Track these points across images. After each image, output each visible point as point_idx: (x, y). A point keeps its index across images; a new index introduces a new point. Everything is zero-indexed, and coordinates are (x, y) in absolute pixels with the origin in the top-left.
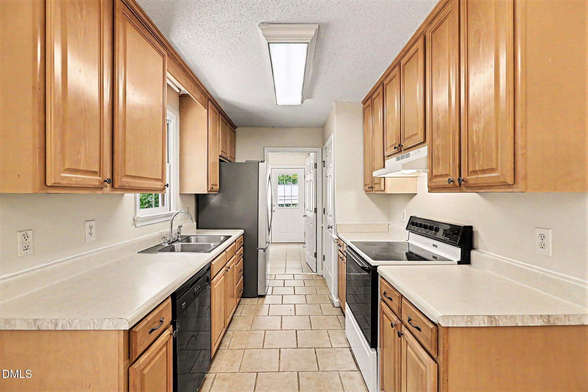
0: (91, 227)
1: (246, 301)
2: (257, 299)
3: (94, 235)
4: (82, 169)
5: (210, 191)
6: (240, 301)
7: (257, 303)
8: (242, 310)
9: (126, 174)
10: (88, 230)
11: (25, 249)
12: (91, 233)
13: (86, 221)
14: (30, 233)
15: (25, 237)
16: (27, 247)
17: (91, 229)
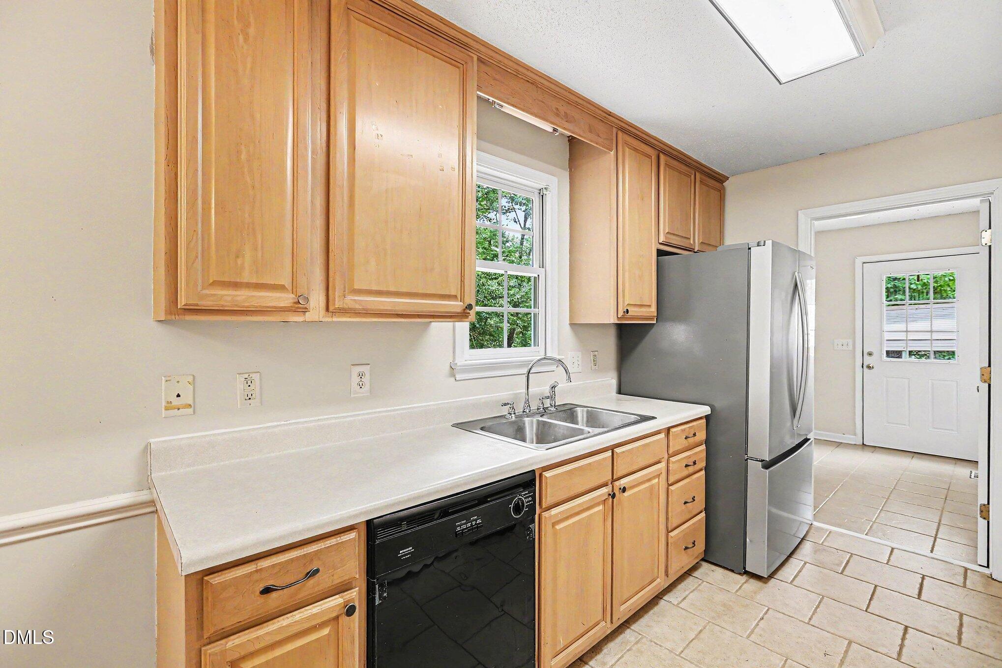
0: (361, 375)
1: (711, 574)
2: (744, 578)
3: (366, 388)
4: (246, 281)
5: (622, 318)
6: (694, 568)
7: (737, 591)
8: (691, 592)
9: (355, 288)
10: (355, 379)
11: (248, 398)
12: (361, 383)
13: (352, 365)
14: (255, 377)
15: (248, 382)
16: (250, 396)
17: (361, 378)
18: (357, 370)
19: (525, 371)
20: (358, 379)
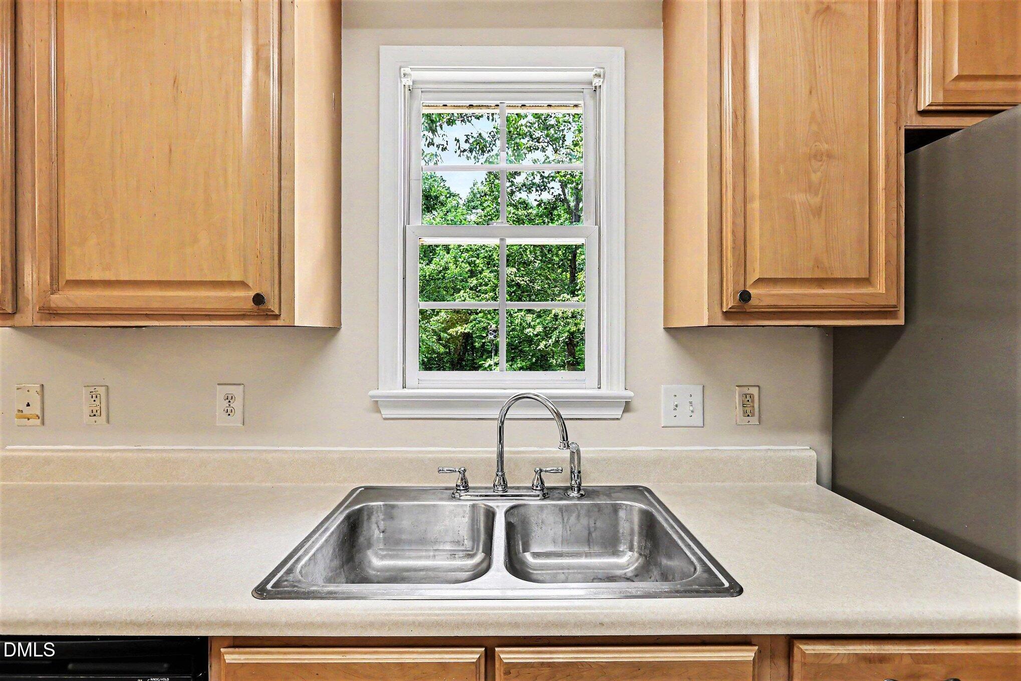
0: (229, 399)
3: (237, 415)
10: (222, 403)
11: (92, 414)
12: (229, 409)
13: (218, 384)
14: (102, 391)
15: (94, 396)
16: (95, 412)
17: (230, 402)
18: (222, 391)
19: (496, 413)
20: (226, 403)
